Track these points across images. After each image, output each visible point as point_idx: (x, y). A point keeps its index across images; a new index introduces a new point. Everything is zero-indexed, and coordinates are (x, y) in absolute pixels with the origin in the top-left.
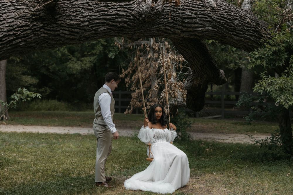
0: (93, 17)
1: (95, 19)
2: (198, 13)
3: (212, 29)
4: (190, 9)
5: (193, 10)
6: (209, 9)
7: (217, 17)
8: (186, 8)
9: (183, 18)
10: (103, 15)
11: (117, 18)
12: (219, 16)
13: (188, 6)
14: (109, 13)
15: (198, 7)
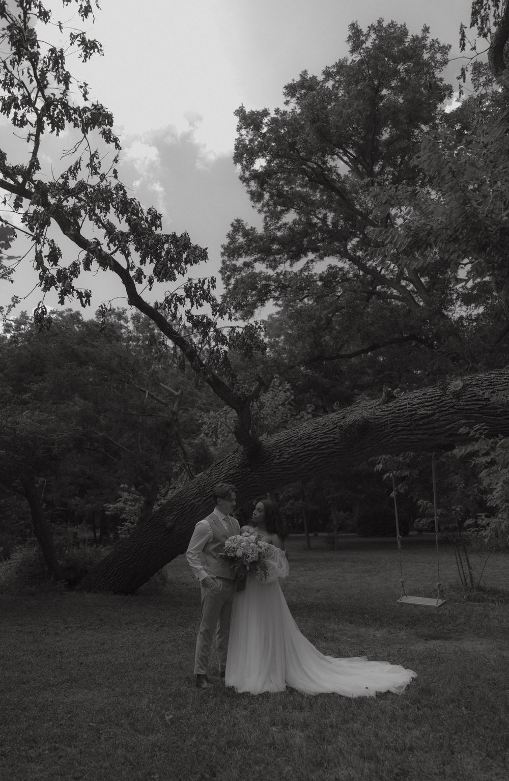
0: (297, 452)
1: (299, 453)
2: (435, 407)
3: (467, 422)
4: (423, 407)
5: (428, 406)
6: (451, 396)
7: (466, 403)
8: (417, 408)
9: (415, 420)
10: (305, 447)
11: (321, 446)
12: (469, 401)
13: (421, 403)
14: (311, 444)
15: (435, 400)
